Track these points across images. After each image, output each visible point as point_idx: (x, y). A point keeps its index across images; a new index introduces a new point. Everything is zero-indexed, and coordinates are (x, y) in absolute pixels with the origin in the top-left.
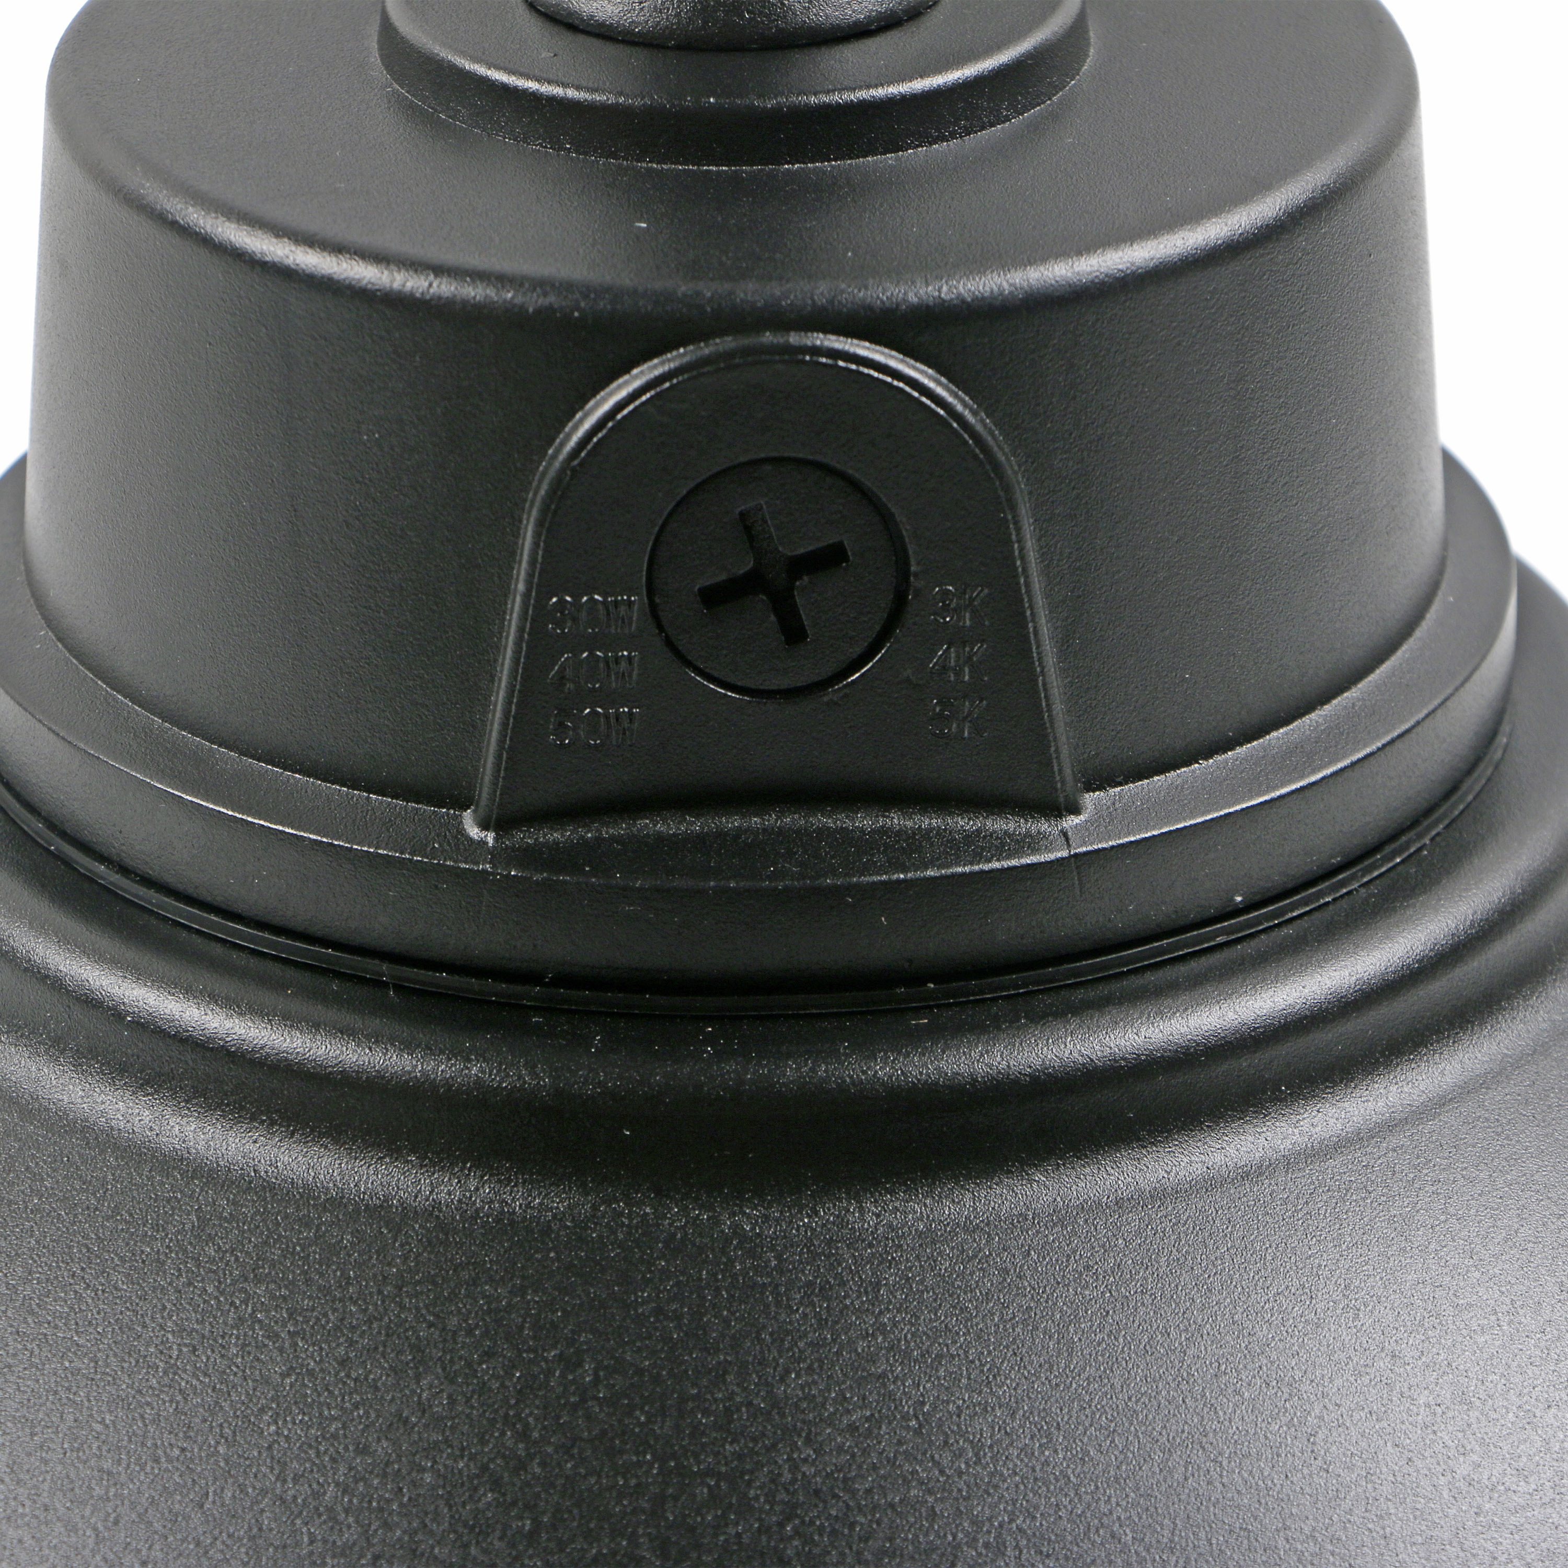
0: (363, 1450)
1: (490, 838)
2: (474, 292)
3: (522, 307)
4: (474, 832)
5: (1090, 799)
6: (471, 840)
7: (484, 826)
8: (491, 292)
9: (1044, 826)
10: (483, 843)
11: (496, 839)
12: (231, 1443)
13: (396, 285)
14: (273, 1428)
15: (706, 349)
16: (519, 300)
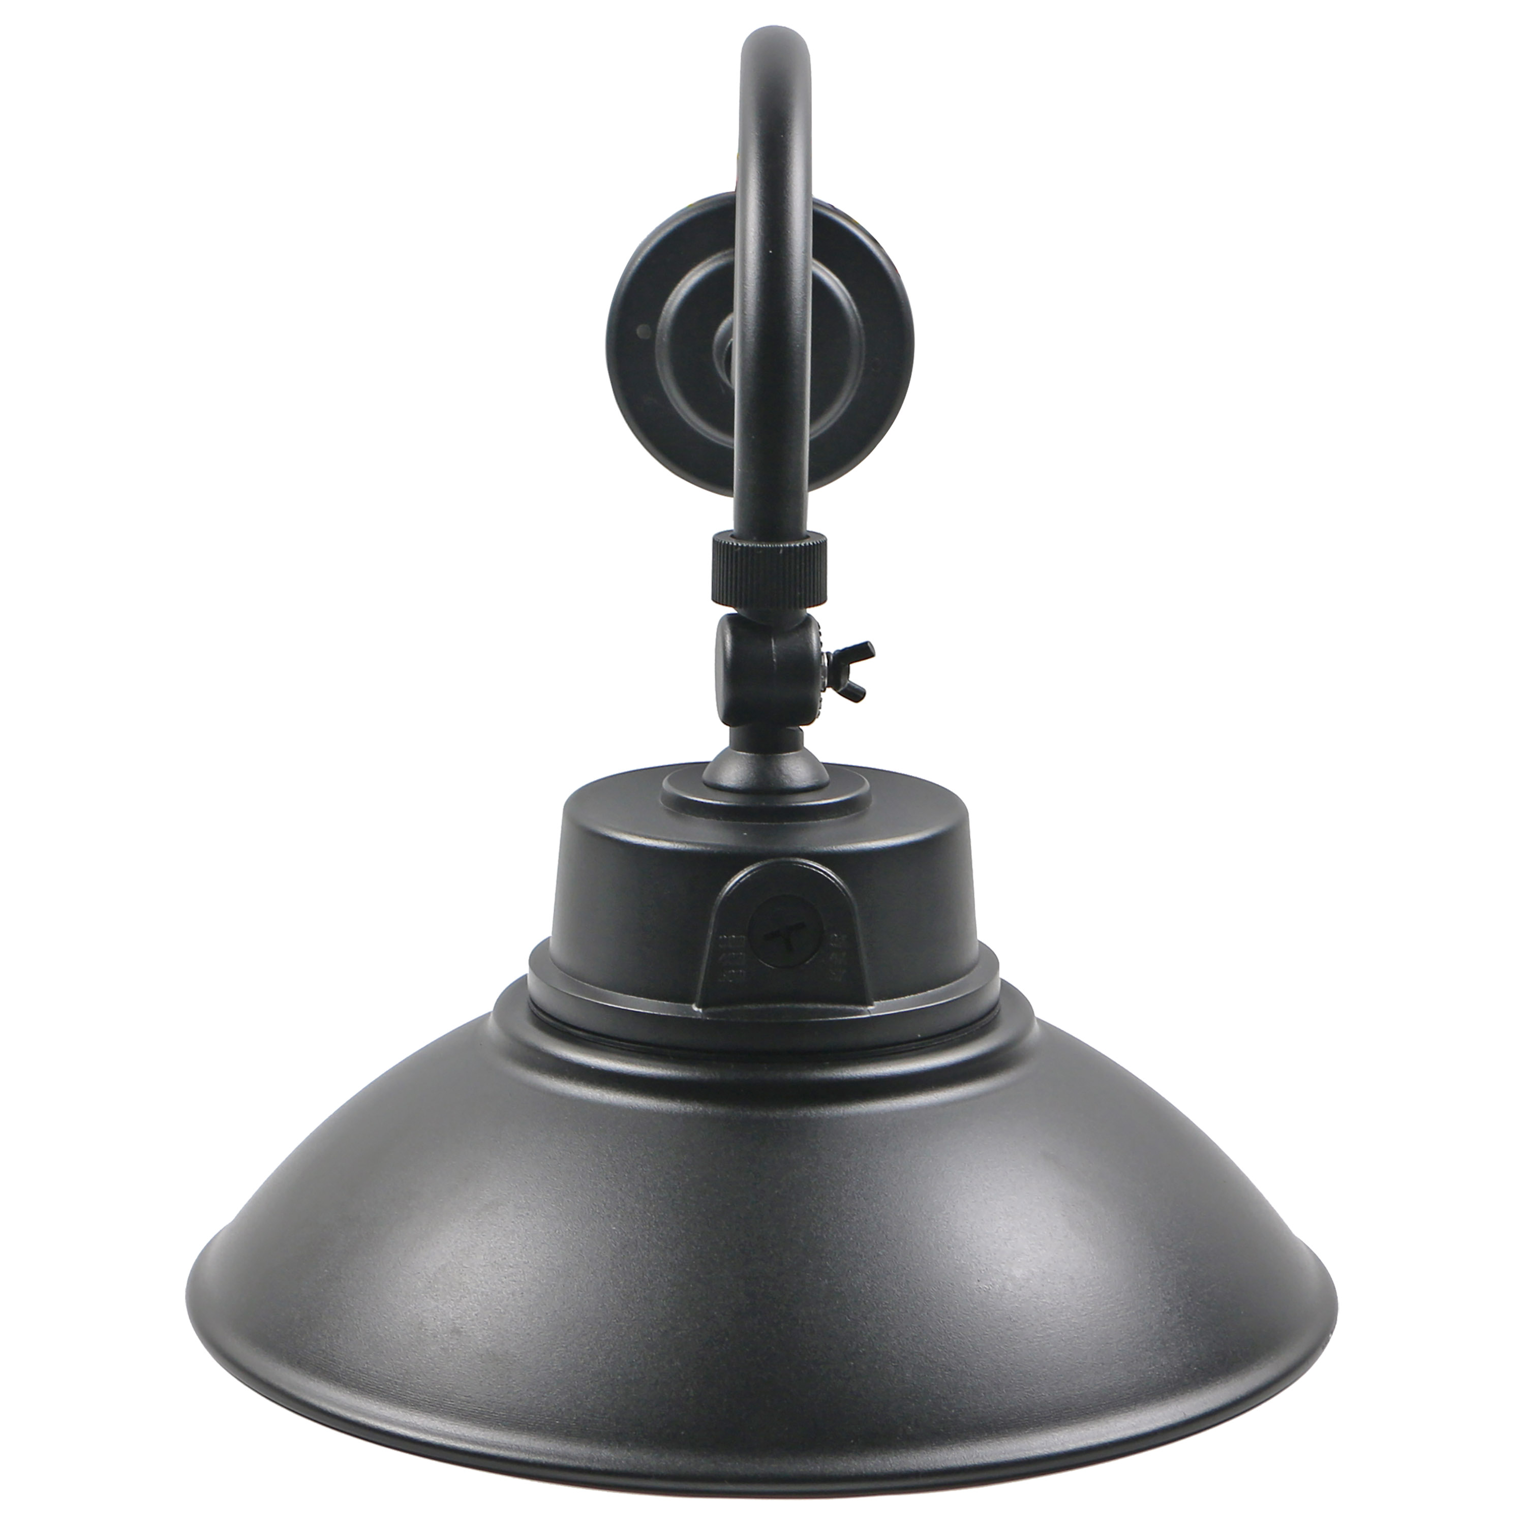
0: (668, 1173)
1: (701, 1010)
2: (698, 848)
3: (713, 851)
4: (696, 1009)
5: (875, 1003)
6: (695, 1011)
7: (699, 1007)
8: (704, 848)
9: (862, 1008)
10: (698, 1012)
11: (703, 1011)
12: (629, 1173)
13: (676, 847)
14: (641, 1169)
15: (766, 862)
16: (712, 850)
